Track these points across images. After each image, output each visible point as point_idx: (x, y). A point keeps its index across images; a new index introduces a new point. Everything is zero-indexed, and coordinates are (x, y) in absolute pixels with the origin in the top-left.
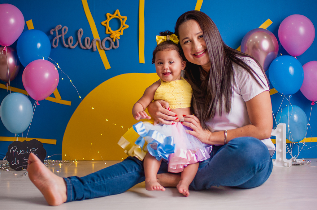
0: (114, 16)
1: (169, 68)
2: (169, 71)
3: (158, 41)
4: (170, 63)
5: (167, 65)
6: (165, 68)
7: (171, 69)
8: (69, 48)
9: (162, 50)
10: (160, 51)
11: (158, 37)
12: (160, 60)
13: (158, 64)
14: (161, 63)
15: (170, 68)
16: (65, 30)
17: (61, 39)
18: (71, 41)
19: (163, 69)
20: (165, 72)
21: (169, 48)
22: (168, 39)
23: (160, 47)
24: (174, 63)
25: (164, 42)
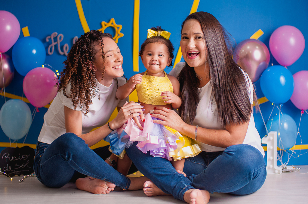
0: (109, 25)
1: (158, 60)
2: (157, 63)
4: (160, 56)
5: (156, 58)
11: (150, 31)
13: (148, 55)
16: (60, 38)
17: (56, 46)
18: (66, 49)
19: (152, 60)
20: (154, 64)
21: (160, 41)
22: (159, 34)
23: (152, 40)
24: (163, 56)
25: (155, 36)
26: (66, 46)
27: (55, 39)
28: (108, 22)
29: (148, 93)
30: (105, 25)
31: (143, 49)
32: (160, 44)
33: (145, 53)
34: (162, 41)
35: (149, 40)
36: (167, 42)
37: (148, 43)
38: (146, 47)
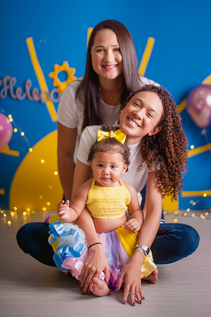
0: (62, 68)
1: (109, 173)
2: (109, 177)
3: (99, 137)
4: (112, 167)
5: (108, 170)
6: (105, 173)
8: (17, 99)
9: (106, 152)
10: (102, 152)
11: (101, 133)
12: (101, 162)
13: (98, 166)
14: (101, 166)
15: (111, 173)
16: (13, 82)
17: (9, 91)
18: (19, 92)
19: (104, 173)
20: (105, 177)
21: (113, 149)
22: (112, 137)
23: (103, 147)
24: (116, 167)
25: (107, 139)
26: (19, 89)
27: (8, 83)
28: (61, 64)
29: (104, 207)
30: (58, 69)
31: (93, 155)
32: (112, 153)
33: (95, 162)
34: (115, 149)
35: (100, 148)
36: (121, 148)
37: (98, 151)
38: (96, 155)
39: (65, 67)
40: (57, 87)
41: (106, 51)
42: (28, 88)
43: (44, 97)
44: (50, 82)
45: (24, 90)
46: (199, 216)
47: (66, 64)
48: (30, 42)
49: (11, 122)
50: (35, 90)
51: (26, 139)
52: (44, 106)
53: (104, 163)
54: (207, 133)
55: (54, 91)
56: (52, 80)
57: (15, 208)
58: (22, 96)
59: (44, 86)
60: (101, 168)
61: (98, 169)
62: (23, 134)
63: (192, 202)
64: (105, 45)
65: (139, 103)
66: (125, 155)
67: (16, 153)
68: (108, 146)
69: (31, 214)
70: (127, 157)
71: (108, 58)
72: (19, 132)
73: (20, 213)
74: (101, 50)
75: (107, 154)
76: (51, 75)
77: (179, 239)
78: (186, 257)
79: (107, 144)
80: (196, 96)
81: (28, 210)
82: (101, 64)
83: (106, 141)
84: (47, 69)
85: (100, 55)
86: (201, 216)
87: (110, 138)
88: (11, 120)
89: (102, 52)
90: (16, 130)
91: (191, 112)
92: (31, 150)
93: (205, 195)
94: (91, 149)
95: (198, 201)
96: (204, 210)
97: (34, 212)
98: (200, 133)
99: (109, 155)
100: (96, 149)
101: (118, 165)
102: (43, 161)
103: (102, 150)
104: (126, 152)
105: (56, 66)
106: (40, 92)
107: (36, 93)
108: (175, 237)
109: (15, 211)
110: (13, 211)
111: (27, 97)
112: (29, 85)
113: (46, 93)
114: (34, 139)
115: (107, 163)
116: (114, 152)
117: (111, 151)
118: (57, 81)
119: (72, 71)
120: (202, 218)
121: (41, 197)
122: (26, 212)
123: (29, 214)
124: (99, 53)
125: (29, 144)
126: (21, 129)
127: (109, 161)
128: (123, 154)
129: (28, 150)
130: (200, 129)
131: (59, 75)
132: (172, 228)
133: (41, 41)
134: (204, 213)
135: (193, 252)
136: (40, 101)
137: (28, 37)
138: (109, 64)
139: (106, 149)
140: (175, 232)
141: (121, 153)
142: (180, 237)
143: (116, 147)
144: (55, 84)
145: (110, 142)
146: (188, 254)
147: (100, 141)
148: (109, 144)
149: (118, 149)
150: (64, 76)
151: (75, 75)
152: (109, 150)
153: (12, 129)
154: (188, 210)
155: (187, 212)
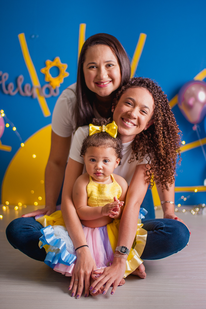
0: (54, 64)
2: (101, 171)
4: (105, 161)
5: (101, 165)
6: (98, 167)
7: (104, 169)
8: (9, 95)
9: (98, 146)
10: (94, 147)
12: (93, 156)
13: (90, 160)
14: (94, 160)
16: (5, 77)
17: (1, 86)
18: (11, 88)
19: (96, 168)
20: (98, 172)
21: (105, 144)
22: (104, 131)
23: (95, 141)
24: (109, 162)
25: (99, 133)
26: (11, 85)
28: (53, 60)
30: (50, 64)
31: (85, 149)
32: (104, 147)
33: (87, 157)
34: (107, 144)
35: (92, 142)
36: (113, 142)
37: (90, 145)
38: (88, 149)
39: (57, 63)
40: (49, 83)
41: (99, 68)
42: (20, 84)
43: (36, 92)
44: (42, 77)
45: (16, 86)
46: (190, 211)
47: (58, 60)
48: (22, 37)
49: (3, 117)
50: (27, 85)
51: (18, 134)
52: (36, 100)
53: (96, 157)
54: (198, 129)
55: (46, 86)
56: (44, 75)
57: (7, 203)
58: (14, 91)
59: (36, 82)
60: (94, 163)
61: (91, 164)
62: (14, 129)
63: (182, 197)
64: (98, 62)
65: (131, 101)
66: (117, 149)
67: (8, 148)
68: (100, 141)
69: (23, 209)
70: (119, 151)
71: (101, 75)
72: (11, 127)
73: (11, 207)
74: (93, 67)
75: (99, 148)
76: (43, 70)
77: (168, 234)
78: (176, 252)
79: (99, 139)
80: (188, 91)
81: (20, 204)
82: (94, 82)
83: (98, 135)
84: (39, 65)
85: (93, 72)
86: (192, 212)
87: (102, 132)
88: (3, 115)
89: (95, 69)
90: (8, 125)
91: (182, 107)
92: (23, 145)
93: (196, 191)
94: (83, 143)
95: (189, 197)
96: (195, 206)
97: (25, 206)
98: (192, 129)
99: (101, 150)
100: (88, 143)
101: (110, 160)
102: (34, 156)
103: (94, 144)
104: (118, 146)
105: (48, 62)
106: (32, 88)
107: (28, 88)
108: (165, 232)
109: (7, 205)
110: (5, 205)
111: (19, 92)
112: (21, 80)
113: (38, 88)
114: (26, 135)
115: (99, 157)
116: (106, 147)
117: (103, 146)
118: (49, 77)
119: (64, 67)
120: (193, 214)
121: (33, 192)
122: (18, 206)
123: (21, 208)
124: (92, 70)
125: (21, 139)
126: (13, 124)
127: (101, 156)
128: (115, 148)
129: (20, 146)
130: (192, 125)
131: (51, 71)
132: (162, 223)
133: (33, 36)
134: (194, 208)
135: (183, 248)
136: (32, 96)
137: (21, 32)
138: (102, 81)
139: (98, 144)
140: (165, 227)
141: (114, 148)
142: (170, 232)
143: (109, 141)
144: (47, 80)
145: (102, 137)
146: (178, 250)
147: (92, 135)
148: (101, 138)
149: (111, 143)
150: (56, 71)
151: (67, 71)
152: (101, 145)
153: (4, 124)
154: (179, 205)
155: (178, 207)
